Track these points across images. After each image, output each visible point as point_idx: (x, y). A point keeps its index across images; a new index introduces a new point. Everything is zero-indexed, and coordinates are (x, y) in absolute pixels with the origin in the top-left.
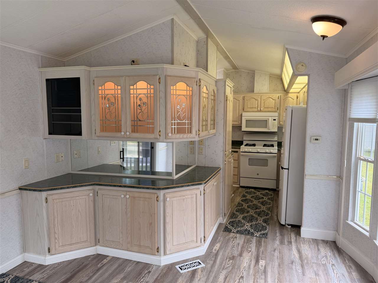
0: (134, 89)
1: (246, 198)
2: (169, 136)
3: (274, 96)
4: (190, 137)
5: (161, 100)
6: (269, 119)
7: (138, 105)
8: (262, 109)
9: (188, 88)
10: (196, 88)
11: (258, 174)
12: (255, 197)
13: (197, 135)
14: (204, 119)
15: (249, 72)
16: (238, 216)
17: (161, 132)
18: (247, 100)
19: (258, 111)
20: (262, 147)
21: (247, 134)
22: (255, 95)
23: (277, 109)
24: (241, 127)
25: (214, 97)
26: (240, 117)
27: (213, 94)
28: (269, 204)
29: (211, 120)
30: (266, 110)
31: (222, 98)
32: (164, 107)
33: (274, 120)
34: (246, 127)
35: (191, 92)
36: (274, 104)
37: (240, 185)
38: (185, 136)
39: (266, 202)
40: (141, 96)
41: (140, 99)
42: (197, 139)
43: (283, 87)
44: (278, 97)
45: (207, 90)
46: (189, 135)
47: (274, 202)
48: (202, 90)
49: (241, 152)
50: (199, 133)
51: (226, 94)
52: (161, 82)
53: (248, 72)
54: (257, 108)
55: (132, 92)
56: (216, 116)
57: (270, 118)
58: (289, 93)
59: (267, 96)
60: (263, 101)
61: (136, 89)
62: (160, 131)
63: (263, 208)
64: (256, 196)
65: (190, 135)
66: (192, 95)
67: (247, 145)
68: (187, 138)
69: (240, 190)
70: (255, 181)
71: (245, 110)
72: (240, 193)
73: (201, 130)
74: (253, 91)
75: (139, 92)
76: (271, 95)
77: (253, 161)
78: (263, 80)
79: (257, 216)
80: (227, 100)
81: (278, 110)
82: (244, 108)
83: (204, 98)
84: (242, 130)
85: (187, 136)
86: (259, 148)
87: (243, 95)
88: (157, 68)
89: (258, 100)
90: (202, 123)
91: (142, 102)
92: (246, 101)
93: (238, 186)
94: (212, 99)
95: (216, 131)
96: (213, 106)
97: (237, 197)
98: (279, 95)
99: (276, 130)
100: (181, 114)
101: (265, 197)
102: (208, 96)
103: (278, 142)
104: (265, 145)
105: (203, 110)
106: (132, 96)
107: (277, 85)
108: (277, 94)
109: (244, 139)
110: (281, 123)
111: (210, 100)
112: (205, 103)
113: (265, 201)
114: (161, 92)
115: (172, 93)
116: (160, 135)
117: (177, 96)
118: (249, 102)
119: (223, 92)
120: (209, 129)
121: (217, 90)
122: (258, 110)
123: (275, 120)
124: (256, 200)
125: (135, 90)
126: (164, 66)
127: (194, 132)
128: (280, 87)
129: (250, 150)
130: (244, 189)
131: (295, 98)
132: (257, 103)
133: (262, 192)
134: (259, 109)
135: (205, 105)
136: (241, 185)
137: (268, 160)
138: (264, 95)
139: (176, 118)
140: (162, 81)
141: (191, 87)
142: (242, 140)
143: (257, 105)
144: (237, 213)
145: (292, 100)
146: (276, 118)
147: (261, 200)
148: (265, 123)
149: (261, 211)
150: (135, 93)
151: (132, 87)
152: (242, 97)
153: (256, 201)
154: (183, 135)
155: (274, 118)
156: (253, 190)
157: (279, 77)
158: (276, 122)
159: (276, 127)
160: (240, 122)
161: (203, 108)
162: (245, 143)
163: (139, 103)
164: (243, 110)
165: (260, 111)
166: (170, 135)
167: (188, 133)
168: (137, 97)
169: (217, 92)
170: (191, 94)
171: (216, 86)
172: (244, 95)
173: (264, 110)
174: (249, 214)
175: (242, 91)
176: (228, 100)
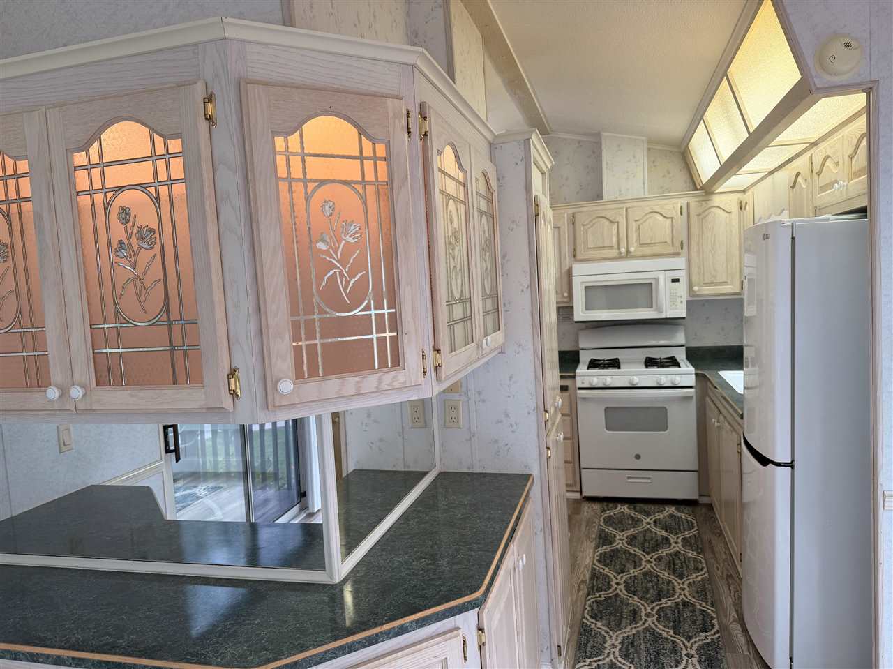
0: (89, 167)
1: (613, 547)
2: (282, 396)
3: (667, 207)
4: (396, 384)
5: (228, 214)
6: (657, 280)
7: (115, 244)
8: (632, 249)
9: (367, 144)
10: (405, 146)
11: (638, 457)
12: (640, 538)
13: (430, 370)
14: (457, 297)
15: (584, 138)
16: (605, 641)
17: (241, 373)
18: (584, 225)
19: (620, 257)
20: (643, 369)
21: (587, 328)
22: (608, 207)
23: (682, 246)
24: (572, 307)
25: (488, 207)
26: (565, 280)
27: (483, 190)
28: (697, 570)
29: (485, 297)
30: (647, 251)
31: (519, 209)
32: (246, 245)
33: (674, 281)
34: (587, 309)
35: (382, 166)
36: (668, 231)
37: (581, 492)
38: (371, 381)
39: (682, 558)
40: (124, 199)
41: (125, 215)
42: (430, 389)
43: (689, 180)
44: (681, 208)
45: (460, 166)
46: (388, 377)
47: (709, 555)
48: (437, 162)
49: (580, 389)
50: (436, 359)
51: (534, 193)
52: (220, 118)
53: (579, 142)
54: (616, 246)
55: (82, 179)
56: (500, 279)
57: (661, 276)
58: (713, 193)
59: (647, 208)
60: (633, 226)
61: (103, 165)
62: (232, 374)
63: (683, 590)
64: (644, 536)
65: (393, 374)
66: (390, 183)
67: (594, 364)
68: (379, 391)
69: (586, 514)
70: (629, 478)
71: (579, 257)
72: (589, 523)
73: (444, 346)
74: (599, 196)
75: (115, 177)
76: (657, 205)
77: (619, 418)
78: (629, 161)
79: (671, 632)
80: (537, 215)
81: (682, 248)
82: (575, 250)
83: (451, 201)
84: (576, 319)
85: (380, 381)
86: (633, 373)
87: (571, 211)
88: (195, 45)
89: (618, 222)
90: (450, 312)
91: (135, 231)
92: (580, 230)
93: (577, 496)
94: (481, 212)
95: (506, 336)
96: (486, 240)
97: (582, 542)
98: (683, 202)
99: (680, 311)
100: (342, 276)
101: (672, 538)
102: (466, 193)
103: (688, 349)
104: (650, 362)
105: (449, 255)
106: (85, 201)
107: (671, 175)
108: (676, 201)
109: (581, 346)
110: (696, 288)
111: (476, 213)
112: (455, 225)
113: (677, 553)
114: (221, 170)
115: (282, 172)
116: (234, 394)
117: (311, 186)
118: (590, 231)
119: (523, 183)
120: (478, 332)
121: (498, 180)
122: (620, 253)
123: (677, 280)
124: (648, 553)
125: (96, 172)
126: (230, 33)
127: (411, 357)
128: (680, 178)
129: (609, 381)
130: (597, 506)
131: (734, 209)
132: (615, 232)
133: (657, 517)
134: (623, 250)
135: (455, 232)
136: (585, 493)
137: (666, 410)
138: (636, 204)
139: (316, 299)
140: (224, 108)
141: (381, 141)
142: (576, 349)
143: (615, 239)
144: (599, 624)
145: (726, 214)
146: (682, 275)
147: (663, 552)
148: (646, 290)
149: (677, 604)
150: (97, 184)
151: (80, 159)
152: (566, 215)
153: (648, 557)
154: (356, 379)
155: (675, 275)
156: (625, 509)
157: (676, 150)
158: (681, 288)
159: (681, 302)
160: (566, 294)
161: (450, 243)
162: (585, 357)
163: (118, 232)
164: (575, 256)
165: (629, 255)
166: (286, 386)
167: (383, 364)
168: (107, 205)
169: (500, 186)
170: (383, 176)
171: (492, 159)
172: (574, 210)
173: (640, 253)
174: (640, 626)
175: (565, 199)
176: (541, 215)
